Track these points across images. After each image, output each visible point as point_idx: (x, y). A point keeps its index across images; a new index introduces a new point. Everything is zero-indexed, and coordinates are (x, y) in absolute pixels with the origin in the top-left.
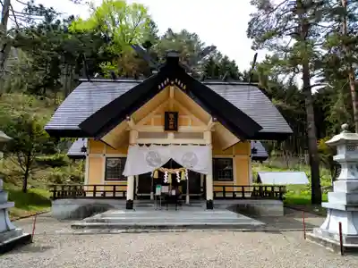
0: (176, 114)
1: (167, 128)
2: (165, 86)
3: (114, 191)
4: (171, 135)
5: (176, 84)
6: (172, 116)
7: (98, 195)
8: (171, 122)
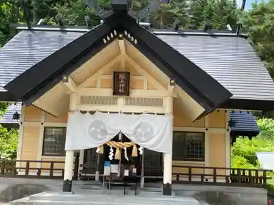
0: (128, 74)
1: (116, 92)
2: (112, 40)
3: (52, 169)
4: (121, 100)
5: (126, 37)
6: (122, 77)
7: (31, 173)
8: (122, 84)
